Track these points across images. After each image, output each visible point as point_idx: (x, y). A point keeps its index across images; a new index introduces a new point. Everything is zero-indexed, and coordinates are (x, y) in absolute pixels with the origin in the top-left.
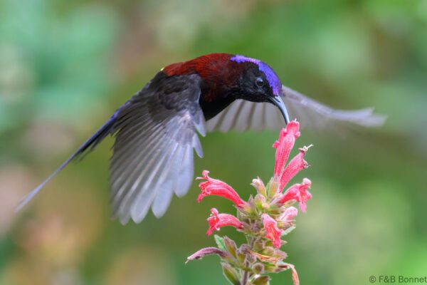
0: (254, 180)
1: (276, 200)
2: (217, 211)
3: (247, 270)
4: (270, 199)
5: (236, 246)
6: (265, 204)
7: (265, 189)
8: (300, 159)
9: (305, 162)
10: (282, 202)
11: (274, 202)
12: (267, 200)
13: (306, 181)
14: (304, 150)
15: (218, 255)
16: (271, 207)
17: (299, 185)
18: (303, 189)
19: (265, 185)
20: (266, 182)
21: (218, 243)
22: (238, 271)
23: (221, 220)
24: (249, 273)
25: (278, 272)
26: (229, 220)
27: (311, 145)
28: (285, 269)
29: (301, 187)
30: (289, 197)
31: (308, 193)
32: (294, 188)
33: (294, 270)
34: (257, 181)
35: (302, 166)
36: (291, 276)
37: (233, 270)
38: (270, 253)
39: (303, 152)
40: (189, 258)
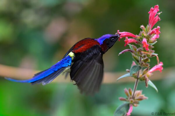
0: (141, 26)
1: (149, 33)
2: (128, 38)
3: (141, 56)
4: (147, 33)
5: (136, 48)
6: (145, 35)
7: (145, 29)
8: (157, 17)
9: (159, 18)
10: (151, 34)
11: (148, 34)
12: (146, 33)
13: (158, 27)
14: (159, 14)
15: (130, 52)
16: (147, 36)
17: (156, 28)
18: (157, 30)
19: (145, 28)
20: (145, 26)
21: (130, 47)
22: (138, 57)
23: (129, 41)
24: (142, 57)
25: (152, 57)
26: (132, 41)
27: (161, 12)
28: (154, 56)
29: (156, 29)
30: (153, 32)
31: (159, 31)
32: (154, 29)
33: (157, 57)
34: (142, 26)
35: (158, 20)
36: (156, 59)
37: (136, 57)
38: (148, 51)
39: (158, 15)
40: (120, 53)
